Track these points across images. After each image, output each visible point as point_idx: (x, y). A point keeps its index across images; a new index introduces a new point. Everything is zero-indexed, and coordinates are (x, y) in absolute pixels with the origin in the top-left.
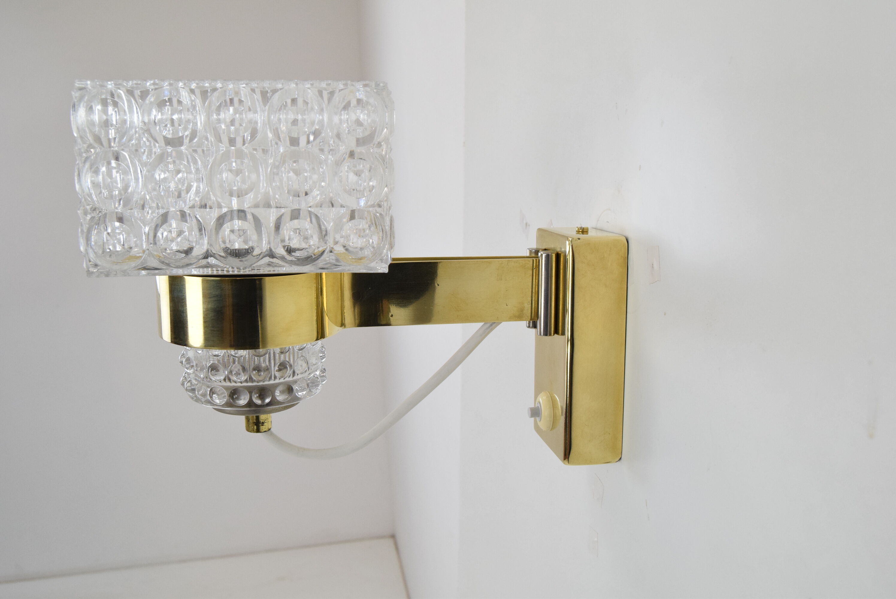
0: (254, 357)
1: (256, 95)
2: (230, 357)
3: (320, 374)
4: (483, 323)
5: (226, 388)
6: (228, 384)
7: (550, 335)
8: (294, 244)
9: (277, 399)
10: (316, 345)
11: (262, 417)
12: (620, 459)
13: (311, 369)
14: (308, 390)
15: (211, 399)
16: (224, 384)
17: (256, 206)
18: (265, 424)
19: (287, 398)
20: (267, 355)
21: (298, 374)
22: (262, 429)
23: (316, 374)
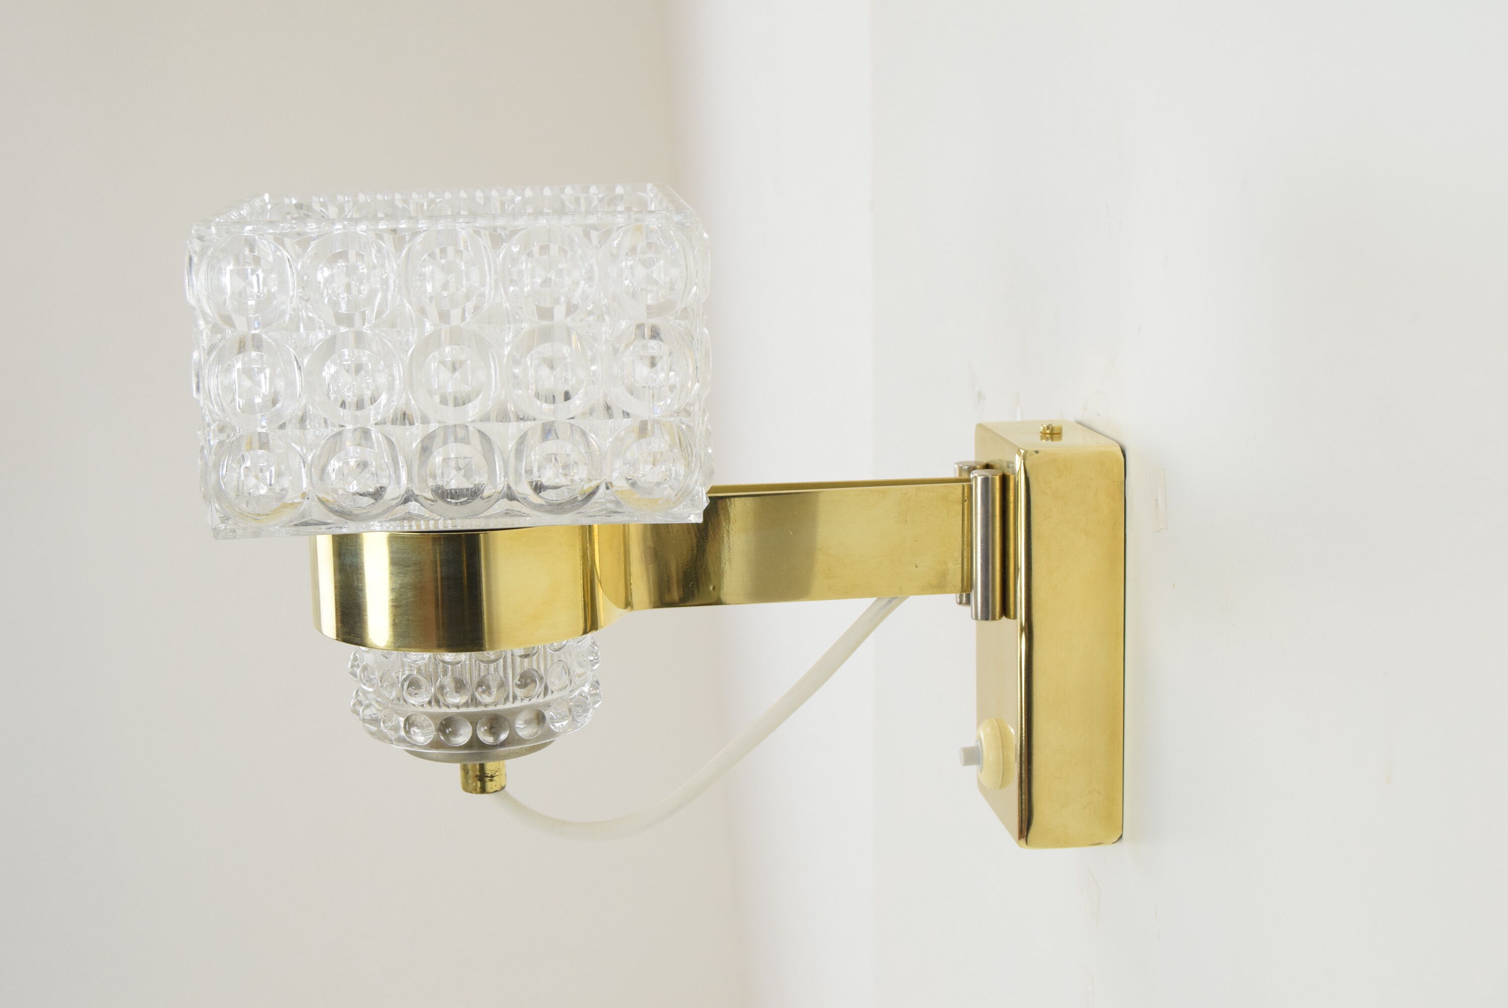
0: (479, 664)
1: (483, 240)
2: (439, 663)
3: (590, 691)
4: (876, 598)
5: (432, 716)
6: (435, 709)
7: (994, 619)
8: (548, 477)
9: (517, 734)
10: (583, 642)
11: (490, 767)
12: (1121, 837)
13: (575, 683)
14: (571, 719)
15: (408, 735)
16: (429, 709)
17: (486, 418)
18: (495, 778)
19: (536, 733)
20: (501, 661)
21: (552, 692)
22: (491, 788)
23: (583, 691)
